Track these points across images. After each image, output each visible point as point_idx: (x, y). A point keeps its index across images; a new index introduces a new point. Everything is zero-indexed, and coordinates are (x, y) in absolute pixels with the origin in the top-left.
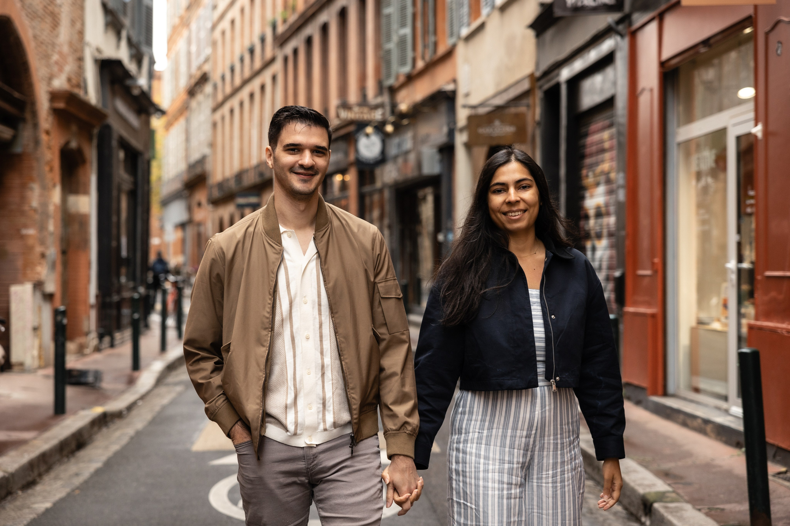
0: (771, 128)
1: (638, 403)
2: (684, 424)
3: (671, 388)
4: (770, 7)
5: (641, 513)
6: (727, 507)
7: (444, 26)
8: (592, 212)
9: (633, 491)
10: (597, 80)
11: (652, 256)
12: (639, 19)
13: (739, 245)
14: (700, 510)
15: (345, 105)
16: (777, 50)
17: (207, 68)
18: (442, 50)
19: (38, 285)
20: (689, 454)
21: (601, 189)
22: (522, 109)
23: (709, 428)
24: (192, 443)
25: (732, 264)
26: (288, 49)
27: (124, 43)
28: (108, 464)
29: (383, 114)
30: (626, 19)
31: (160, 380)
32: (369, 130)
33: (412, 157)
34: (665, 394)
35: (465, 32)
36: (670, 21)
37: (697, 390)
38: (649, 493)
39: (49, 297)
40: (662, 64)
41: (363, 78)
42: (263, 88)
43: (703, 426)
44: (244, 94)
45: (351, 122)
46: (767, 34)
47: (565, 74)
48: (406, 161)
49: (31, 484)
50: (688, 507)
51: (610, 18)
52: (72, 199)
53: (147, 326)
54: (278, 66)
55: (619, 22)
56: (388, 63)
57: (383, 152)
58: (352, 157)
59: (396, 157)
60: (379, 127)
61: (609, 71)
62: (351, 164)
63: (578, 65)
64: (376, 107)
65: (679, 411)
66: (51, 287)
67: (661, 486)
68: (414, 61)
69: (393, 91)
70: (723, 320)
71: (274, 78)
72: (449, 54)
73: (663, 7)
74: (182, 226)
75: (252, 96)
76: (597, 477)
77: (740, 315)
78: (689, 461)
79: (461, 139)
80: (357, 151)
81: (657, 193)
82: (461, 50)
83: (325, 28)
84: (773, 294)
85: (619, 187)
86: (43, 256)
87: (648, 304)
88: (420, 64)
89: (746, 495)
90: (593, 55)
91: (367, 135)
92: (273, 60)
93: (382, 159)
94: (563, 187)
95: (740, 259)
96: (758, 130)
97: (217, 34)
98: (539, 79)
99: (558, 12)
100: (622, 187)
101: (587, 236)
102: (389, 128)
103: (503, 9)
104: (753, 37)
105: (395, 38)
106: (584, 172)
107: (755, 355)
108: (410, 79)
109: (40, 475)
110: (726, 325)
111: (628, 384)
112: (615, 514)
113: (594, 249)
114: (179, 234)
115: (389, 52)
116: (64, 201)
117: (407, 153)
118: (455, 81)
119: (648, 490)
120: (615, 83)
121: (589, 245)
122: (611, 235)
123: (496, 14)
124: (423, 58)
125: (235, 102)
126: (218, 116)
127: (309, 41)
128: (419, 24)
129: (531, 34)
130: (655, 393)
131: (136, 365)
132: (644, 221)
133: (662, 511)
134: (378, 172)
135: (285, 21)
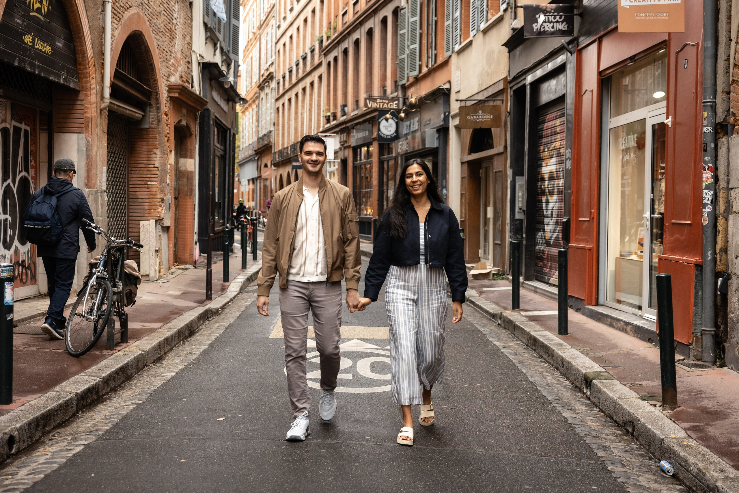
0: (678, 120)
1: (578, 310)
2: (611, 325)
3: (601, 301)
4: (679, 35)
5: (583, 386)
6: (644, 383)
7: (442, 43)
8: (546, 176)
9: (578, 371)
10: (553, 83)
11: (590, 207)
12: (584, 41)
13: (653, 201)
14: (625, 385)
15: (370, 98)
16: (684, 65)
17: (272, 70)
18: (440, 60)
19: (159, 221)
20: (615, 346)
21: (554, 160)
22: (499, 103)
23: (628, 328)
24: (270, 333)
25: (647, 214)
26: (331, 58)
27: (218, 52)
28: (212, 346)
29: (398, 105)
30: (574, 41)
31: (243, 289)
32: (388, 116)
33: (418, 135)
34: (597, 304)
35: (457, 48)
36: (606, 43)
37: (619, 302)
38: (590, 372)
39: (166, 229)
40: (600, 73)
41: (384, 78)
42: (312, 84)
43: (625, 327)
44: (299, 88)
45: (375, 110)
46: (677, 53)
47: (530, 78)
48: (414, 138)
49: (159, 359)
50: (617, 382)
51: (563, 40)
52: (182, 161)
53: (232, 251)
54: (323, 69)
55: (569, 43)
56: (402, 69)
57: (397, 131)
58: (375, 135)
59: (406, 135)
60: (395, 114)
61: (562, 78)
62: (374, 139)
63: (539, 73)
64: (393, 99)
65: (607, 316)
66: (167, 223)
67: (597, 368)
68: (420, 67)
69: (405, 88)
70: (639, 253)
71: (320, 77)
72: (446, 63)
73: (602, 33)
74: (253, 180)
75: (304, 89)
76: (551, 361)
77: (652, 251)
78: (616, 351)
79: (453, 123)
80: (379, 130)
81: (595, 164)
82: (454, 59)
83: (357, 43)
84: (677, 236)
85: (566, 159)
86: (163, 200)
87: (587, 242)
88: (425, 70)
89: (659, 375)
90: (550, 66)
91: (387, 120)
92: (320, 64)
93: (397, 136)
94: (526, 158)
95: (653, 211)
96: (669, 122)
97: (280, 45)
98: (510, 82)
99: (527, 35)
100: (570, 159)
101: (543, 193)
102: (402, 115)
103: (485, 32)
104: (667, 54)
105: (407, 51)
106: (542, 148)
107: (668, 278)
108: (417, 80)
109: (165, 353)
110: (641, 257)
111: (572, 297)
112: (565, 386)
113: (547, 202)
114: (251, 186)
115: (403, 60)
116: (177, 162)
117: (414, 132)
118: (449, 82)
119: (588, 371)
120: (565, 86)
121: (544, 199)
122: (560, 192)
123: (481, 35)
124: (427, 66)
125: (292, 94)
126: (280, 103)
127: (346, 52)
128: (424, 42)
129: (505, 49)
130: (590, 304)
131: (226, 278)
132: (585, 183)
133: (599, 385)
134: (393, 145)
135: (328, 38)
